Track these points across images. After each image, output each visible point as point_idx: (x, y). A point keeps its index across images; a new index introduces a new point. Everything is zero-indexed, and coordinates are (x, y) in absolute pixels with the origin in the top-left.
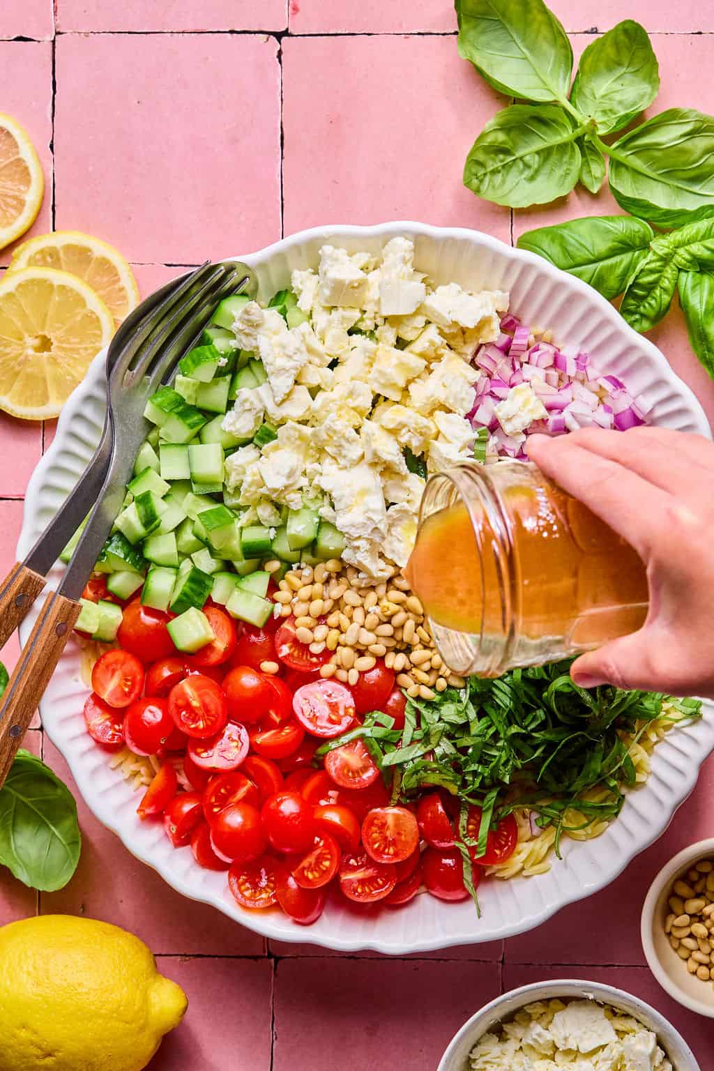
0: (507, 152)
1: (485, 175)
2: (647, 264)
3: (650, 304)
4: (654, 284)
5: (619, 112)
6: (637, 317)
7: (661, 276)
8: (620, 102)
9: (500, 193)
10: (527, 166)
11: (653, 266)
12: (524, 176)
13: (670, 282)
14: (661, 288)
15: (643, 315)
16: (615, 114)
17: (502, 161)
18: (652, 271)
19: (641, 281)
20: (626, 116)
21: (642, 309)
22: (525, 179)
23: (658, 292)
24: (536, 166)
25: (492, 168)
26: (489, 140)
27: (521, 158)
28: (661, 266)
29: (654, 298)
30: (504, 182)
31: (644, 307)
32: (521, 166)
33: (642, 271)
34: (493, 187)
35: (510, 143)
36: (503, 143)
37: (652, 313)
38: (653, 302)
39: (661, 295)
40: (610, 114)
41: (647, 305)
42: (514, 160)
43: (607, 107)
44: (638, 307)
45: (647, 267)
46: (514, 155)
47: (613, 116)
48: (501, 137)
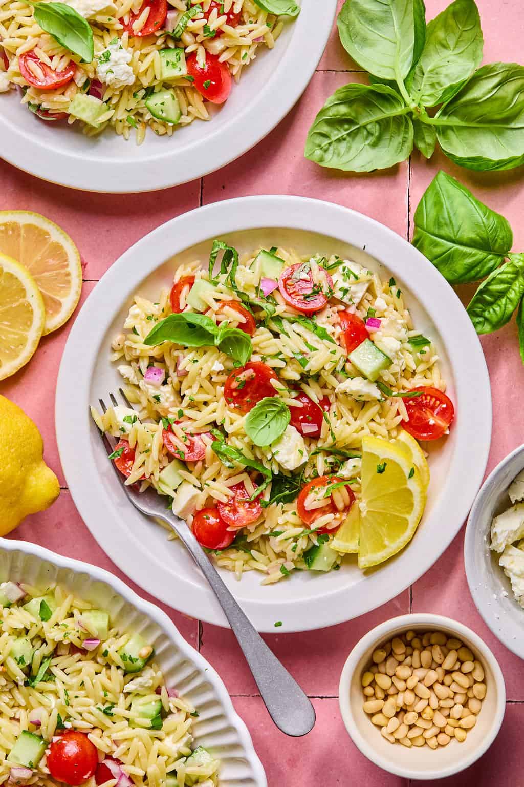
0: (351, 122)
1: (330, 144)
2: (500, 273)
3: (494, 310)
4: (502, 294)
5: (445, 84)
6: (481, 319)
7: (510, 288)
8: (446, 76)
9: (345, 159)
10: (370, 134)
11: (504, 276)
12: (367, 143)
13: (516, 295)
14: (508, 298)
15: (486, 319)
16: (441, 86)
17: (346, 130)
18: (502, 282)
19: (491, 288)
20: (451, 87)
21: (486, 314)
22: (369, 144)
23: (503, 301)
24: (377, 134)
25: (337, 138)
26: (331, 113)
27: (365, 127)
28: (512, 279)
29: (499, 306)
30: (349, 148)
31: (489, 312)
32: (365, 133)
33: (494, 279)
34: (339, 155)
35: (353, 114)
36: (345, 115)
37: (495, 319)
38: (497, 309)
39: (506, 305)
40: (437, 86)
41: (491, 310)
42: (358, 128)
43: (434, 80)
44: (484, 311)
45: (500, 276)
46: (358, 124)
47: (441, 88)
48: (343, 109)
